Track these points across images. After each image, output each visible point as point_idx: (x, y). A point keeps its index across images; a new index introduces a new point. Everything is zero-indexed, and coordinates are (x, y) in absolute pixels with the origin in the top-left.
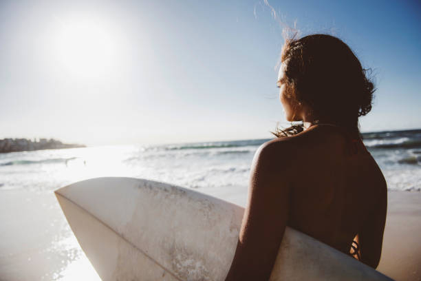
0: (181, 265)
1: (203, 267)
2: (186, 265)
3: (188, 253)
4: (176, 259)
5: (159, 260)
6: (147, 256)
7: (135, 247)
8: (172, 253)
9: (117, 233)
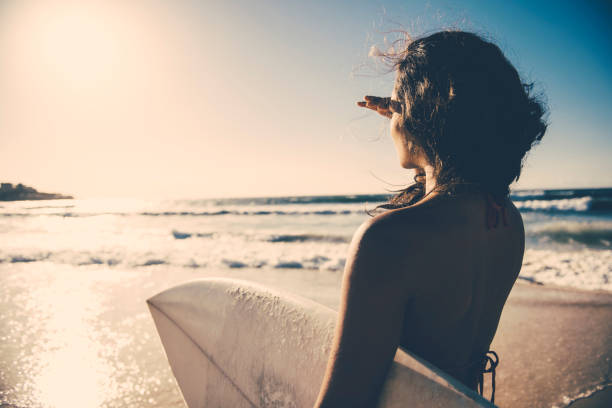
0: (269, 400)
1: (293, 403)
2: (274, 400)
3: (278, 384)
4: (265, 392)
5: (247, 392)
6: (234, 385)
7: (223, 373)
8: (260, 382)
9: (206, 355)
